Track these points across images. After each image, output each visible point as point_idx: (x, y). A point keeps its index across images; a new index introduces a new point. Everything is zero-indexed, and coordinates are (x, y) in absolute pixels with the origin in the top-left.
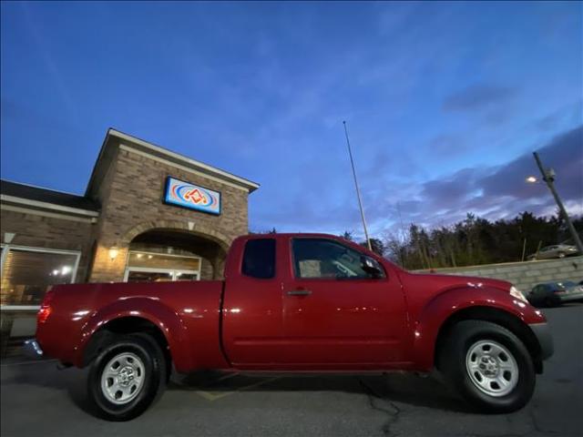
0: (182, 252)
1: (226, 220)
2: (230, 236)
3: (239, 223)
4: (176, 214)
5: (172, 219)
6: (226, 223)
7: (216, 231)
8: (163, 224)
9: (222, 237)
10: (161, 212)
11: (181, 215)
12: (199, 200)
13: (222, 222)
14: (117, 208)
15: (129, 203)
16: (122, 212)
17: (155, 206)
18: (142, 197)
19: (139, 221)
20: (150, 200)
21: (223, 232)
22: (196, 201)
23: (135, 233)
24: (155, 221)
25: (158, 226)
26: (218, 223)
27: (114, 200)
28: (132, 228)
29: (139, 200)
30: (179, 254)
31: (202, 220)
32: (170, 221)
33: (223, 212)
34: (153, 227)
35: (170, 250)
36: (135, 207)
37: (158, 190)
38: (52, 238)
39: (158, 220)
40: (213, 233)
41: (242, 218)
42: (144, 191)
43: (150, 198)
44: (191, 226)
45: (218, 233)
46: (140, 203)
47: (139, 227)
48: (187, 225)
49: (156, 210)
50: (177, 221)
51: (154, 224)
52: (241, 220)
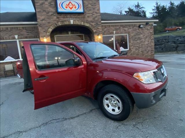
0: (75, 33)
1: (88, 15)
2: (91, 23)
3: (96, 15)
4: (64, 17)
5: (63, 20)
6: (88, 17)
7: (84, 22)
8: (60, 24)
9: (87, 25)
10: (58, 18)
11: (66, 17)
12: (72, 7)
13: (86, 17)
14: (41, 21)
15: (45, 17)
16: (43, 22)
17: (55, 16)
18: (48, 13)
19: (50, 24)
20: (52, 13)
21: (87, 22)
22: (71, 9)
23: (50, 30)
24: (57, 23)
25: (58, 25)
26: (84, 18)
27: (38, 17)
28: (49, 28)
29: (48, 14)
30: (74, 34)
31: (76, 18)
32: (62, 22)
33: (86, 10)
34: (56, 26)
35: (70, 33)
36: (47, 18)
37: (54, 7)
38: (29, 35)
39: (58, 22)
40: (82, 24)
41: (97, 11)
42: (49, 9)
43: (52, 12)
44: (72, 22)
45: (85, 23)
46: (49, 16)
47: (51, 27)
48: (70, 22)
49: (55, 17)
50: (65, 21)
51: (56, 25)
52: (96, 13)
